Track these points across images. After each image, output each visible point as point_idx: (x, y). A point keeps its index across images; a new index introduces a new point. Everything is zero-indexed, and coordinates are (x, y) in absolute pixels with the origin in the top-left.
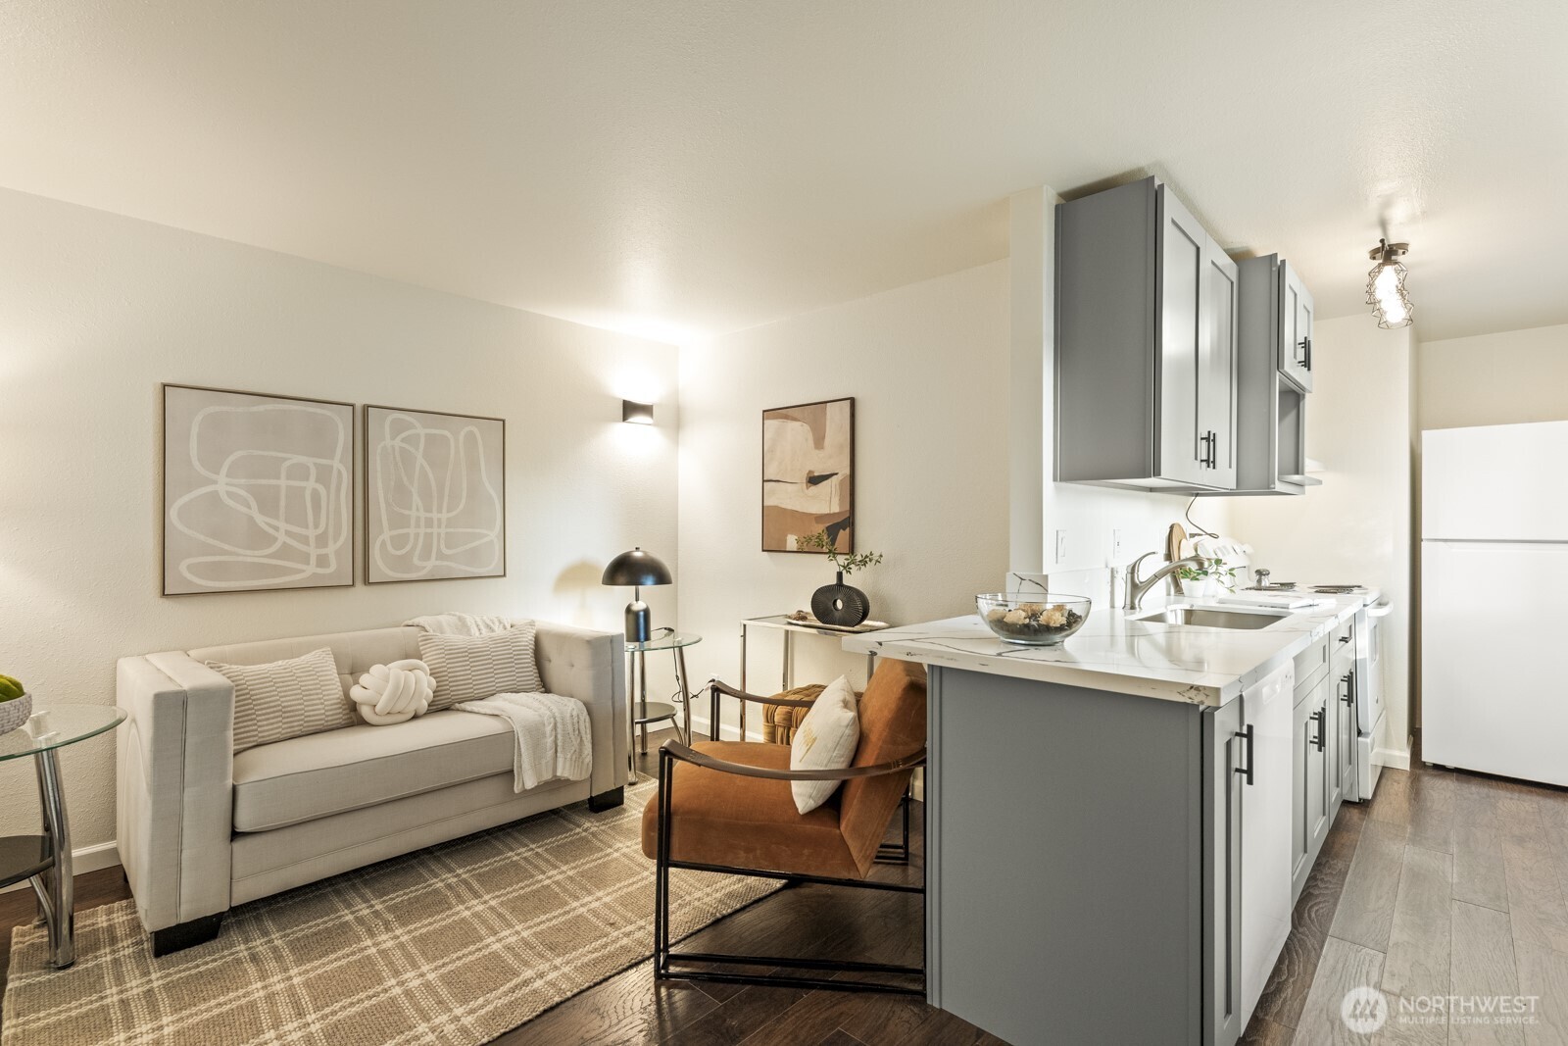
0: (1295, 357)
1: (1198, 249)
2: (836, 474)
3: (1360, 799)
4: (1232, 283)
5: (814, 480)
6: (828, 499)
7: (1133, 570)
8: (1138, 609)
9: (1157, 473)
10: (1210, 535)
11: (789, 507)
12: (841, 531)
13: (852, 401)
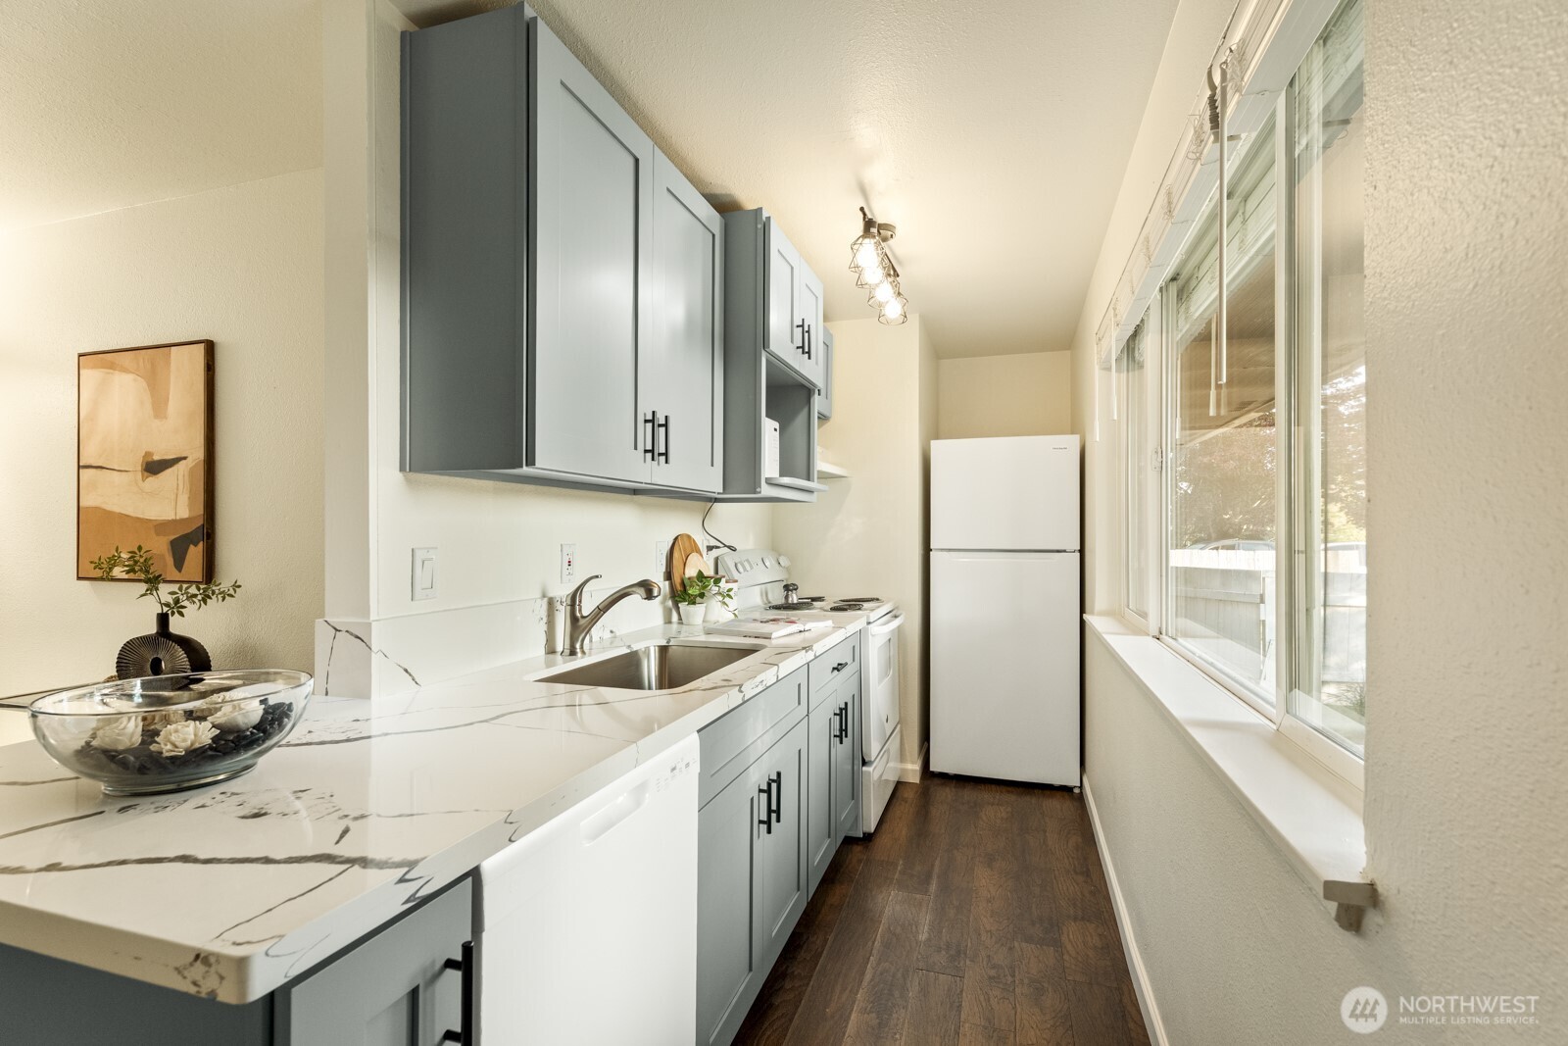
0: (792, 342)
1: (637, 161)
2: (185, 458)
3: (864, 834)
4: (714, 236)
5: (154, 467)
6: (173, 497)
7: (574, 599)
8: (579, 655)
9: (531, 462)
10: (729, 547)
11: (116, 509)
12: (192, 546)
13: (210, 347)
